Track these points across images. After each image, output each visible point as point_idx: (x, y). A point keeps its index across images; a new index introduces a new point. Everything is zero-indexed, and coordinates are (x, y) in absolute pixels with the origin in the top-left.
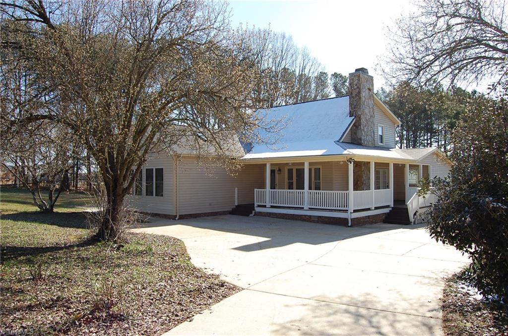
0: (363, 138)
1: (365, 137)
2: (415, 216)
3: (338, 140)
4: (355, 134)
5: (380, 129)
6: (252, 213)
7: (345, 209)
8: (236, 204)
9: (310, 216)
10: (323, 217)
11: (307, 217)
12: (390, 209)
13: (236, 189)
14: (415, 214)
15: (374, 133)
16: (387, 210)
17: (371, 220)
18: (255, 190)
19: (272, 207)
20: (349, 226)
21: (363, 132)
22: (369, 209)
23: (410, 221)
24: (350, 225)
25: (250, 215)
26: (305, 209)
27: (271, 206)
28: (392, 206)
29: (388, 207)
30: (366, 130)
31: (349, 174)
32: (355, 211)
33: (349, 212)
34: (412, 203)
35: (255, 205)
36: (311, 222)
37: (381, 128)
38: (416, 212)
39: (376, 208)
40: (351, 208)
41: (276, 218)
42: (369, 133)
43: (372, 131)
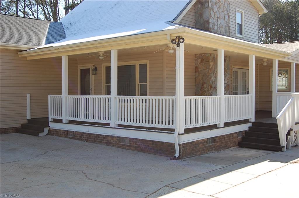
0: (211, 20)
1: (216, 21)
2: (289, 137)
3: (171, 20)
4: (201, 15)
5: (238, 16)
6: (43, 131)
7: (170, 127)
8: (29, 117)
9: (119, 138)
10: (136, 139)
11: (115, 139)
12: (250, 125)
13: (28, 96)
14: (288, 134)
15: (229, 16)
16: (245, 127)
17: (218, 144)
18: (49, 96)
19: (71, 122)
20: (175, 158)
21: (212, 12)
22: (215, 127)
23: (281, 145)
24: (177, 155)
25: (41, 134)
26: (111, 126)
27: (69, 121)
28: (253, 120)
29: (246, 121)
30: (216, 10)
31: (177, 65)
32: (187, 131)
33: (176, 133)
34: (284, 115)
35: (50, 120)
36: (120, 147)
37: (240, 15)
38: (291, 130)
39: (226, 125)
40: (180, 126)
41: (75, 139)
42: (222, 15)
43: (225, 12)
